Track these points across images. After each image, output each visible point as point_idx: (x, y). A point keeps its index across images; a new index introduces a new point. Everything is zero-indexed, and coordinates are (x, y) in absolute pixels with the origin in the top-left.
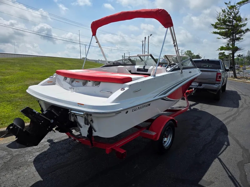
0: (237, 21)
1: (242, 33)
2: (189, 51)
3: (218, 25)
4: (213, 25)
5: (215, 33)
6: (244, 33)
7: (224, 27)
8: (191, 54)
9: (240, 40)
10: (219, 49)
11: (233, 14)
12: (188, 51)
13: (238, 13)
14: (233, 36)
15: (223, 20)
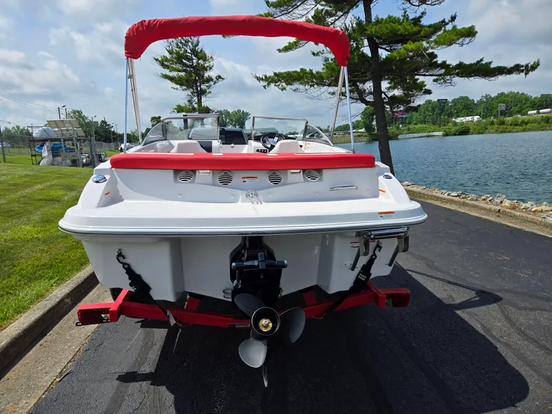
0: (199, 59)
1: (211, 83)
2: (78, 112)
3: (166, 61)
4: (157, 60)
5: (166, 77)
6: (215, 83)
7: (179, 67)
8: (84, 118)
9: (208, 95)
10: (176, 109)
11: (190, 44)
12: (74, 112)
13: (197, 45)
14: (197, 87)
15: (178, 53)
